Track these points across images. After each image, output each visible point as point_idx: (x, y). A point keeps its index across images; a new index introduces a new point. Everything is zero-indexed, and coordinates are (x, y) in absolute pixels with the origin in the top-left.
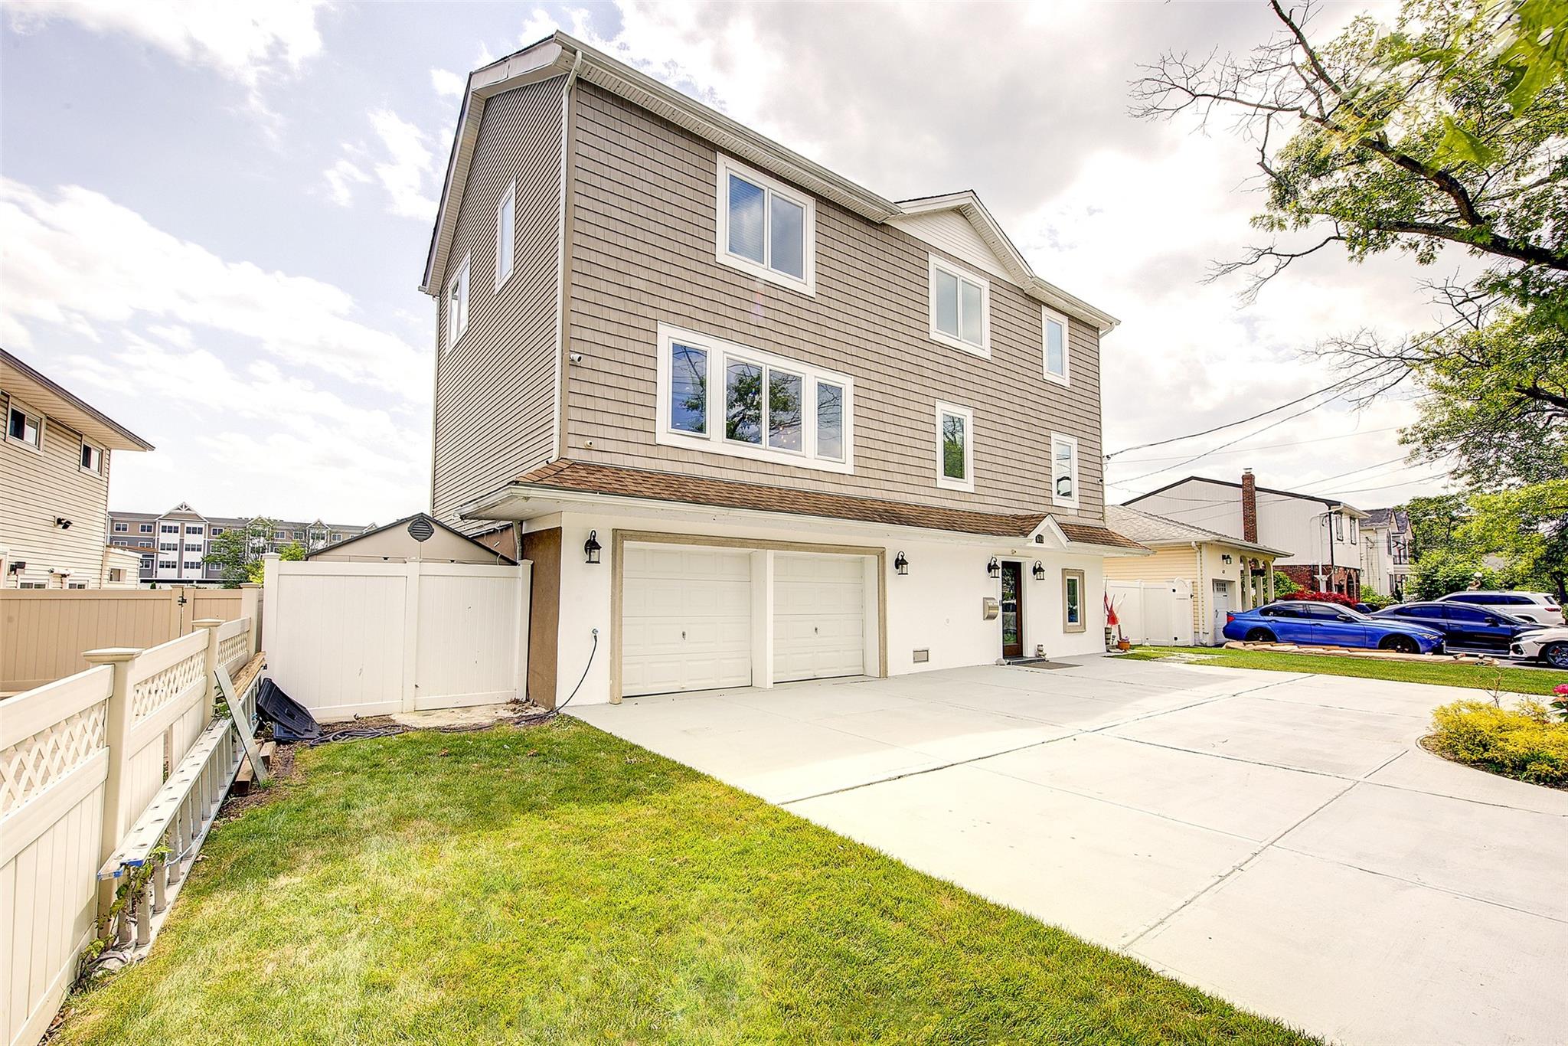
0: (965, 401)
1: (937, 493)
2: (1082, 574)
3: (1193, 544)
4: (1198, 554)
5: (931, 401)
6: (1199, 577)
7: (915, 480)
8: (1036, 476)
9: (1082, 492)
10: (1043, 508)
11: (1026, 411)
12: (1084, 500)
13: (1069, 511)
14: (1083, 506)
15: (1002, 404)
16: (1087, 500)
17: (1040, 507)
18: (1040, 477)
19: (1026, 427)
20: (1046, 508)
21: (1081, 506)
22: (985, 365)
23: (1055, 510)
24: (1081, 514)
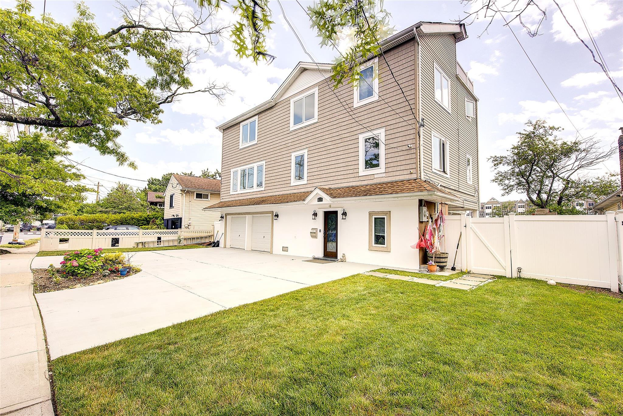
1: (292, 188)
2: (389, 214)
5: (291, 154)
7: (284, 186)
8: (347, 164)
9: (390, 160)
10: (351, 180)
11: (340, 133)
12: (392, 165)
13: (376, 176)
14: (390, 170)
15: (324, 138)
16: (396, 164)
17: (349, 180)
18: (350, 163)
19: (339, 141)
20: (354, 179)
21: (388, 170)
22: (315, 125)
23: (361, 179)
24: (388, 175)
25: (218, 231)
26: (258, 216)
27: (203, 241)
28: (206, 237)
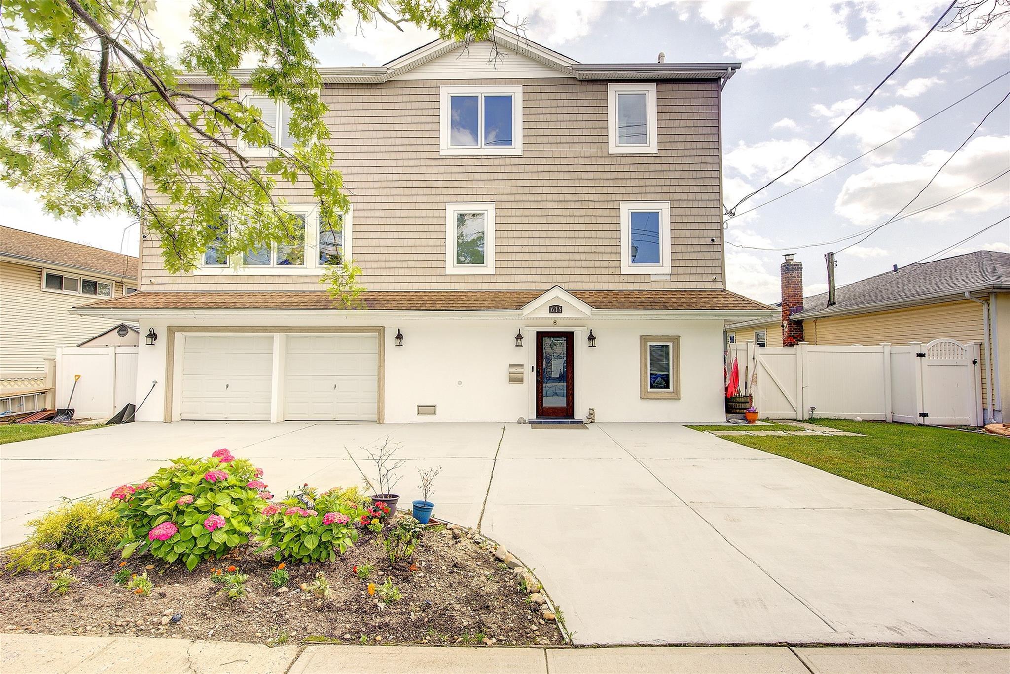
0: (486, 198)
1: (447, 279)
2: (676, 339)
3: (967, 294)
4: (985, 307)
5: (441, 206)
6: (986, 337)
7: (421, 272)
8: (594, 249)
9: (680, 256)
10: (605, 278)
11: (579, 190)
12: (682, 263)
13: (653, 278)
14: (680, 271)
15: (540, 190)
16: (688, 263)
17: (600, 278)
18: (601, 249)
19: (577, 205)
20: (610, 278)
21: (676, 271)
22: (515, 161)
23: (626, 279)
24: (675, 278)
25: (78, 377)
26: (323, 337)
27: (27, 408)
28: (31, 397)
